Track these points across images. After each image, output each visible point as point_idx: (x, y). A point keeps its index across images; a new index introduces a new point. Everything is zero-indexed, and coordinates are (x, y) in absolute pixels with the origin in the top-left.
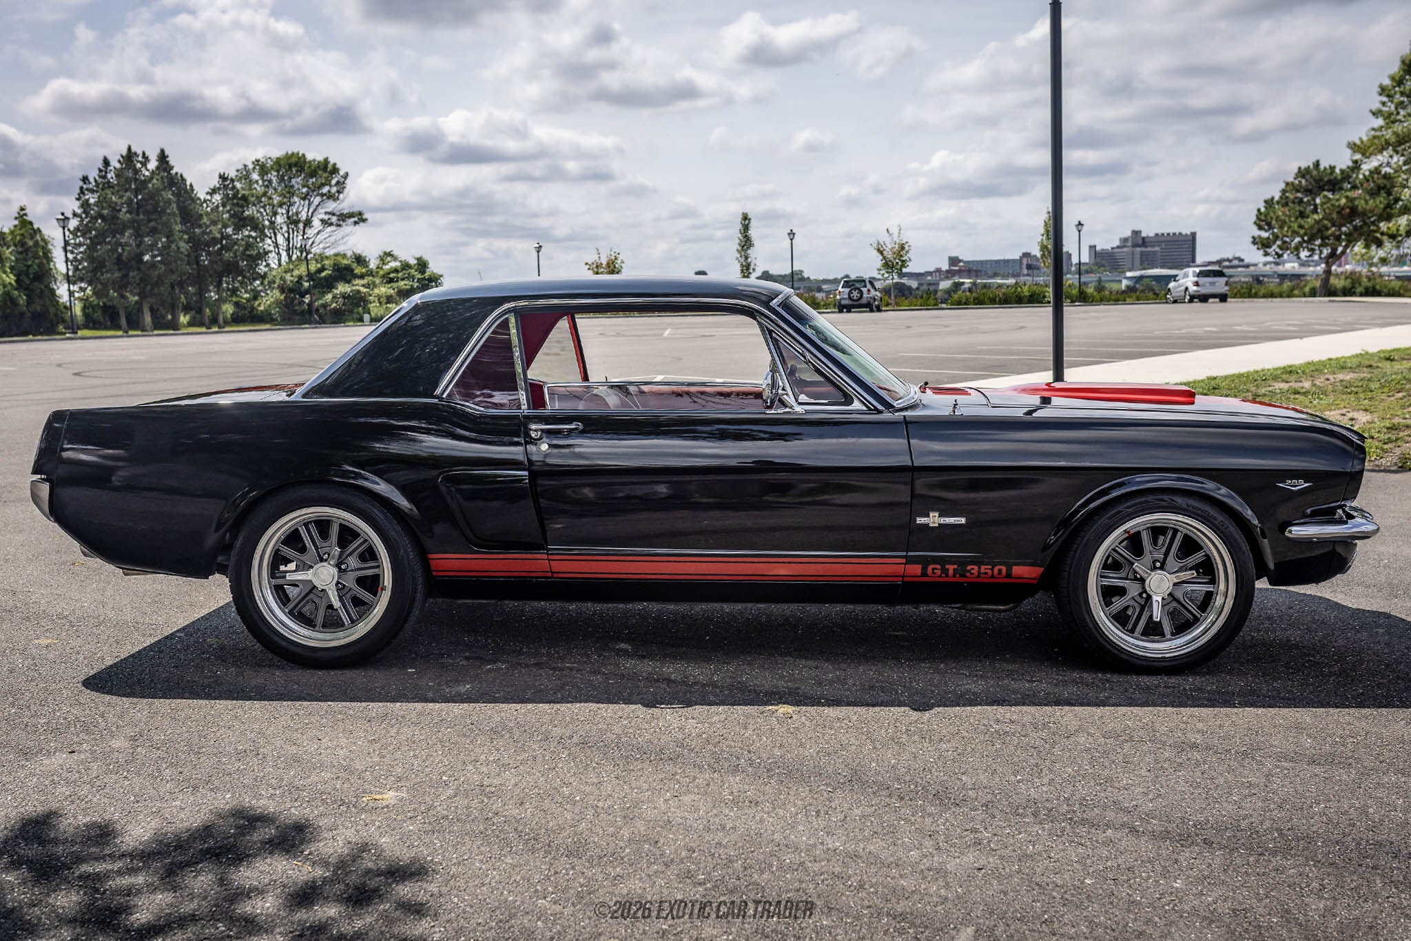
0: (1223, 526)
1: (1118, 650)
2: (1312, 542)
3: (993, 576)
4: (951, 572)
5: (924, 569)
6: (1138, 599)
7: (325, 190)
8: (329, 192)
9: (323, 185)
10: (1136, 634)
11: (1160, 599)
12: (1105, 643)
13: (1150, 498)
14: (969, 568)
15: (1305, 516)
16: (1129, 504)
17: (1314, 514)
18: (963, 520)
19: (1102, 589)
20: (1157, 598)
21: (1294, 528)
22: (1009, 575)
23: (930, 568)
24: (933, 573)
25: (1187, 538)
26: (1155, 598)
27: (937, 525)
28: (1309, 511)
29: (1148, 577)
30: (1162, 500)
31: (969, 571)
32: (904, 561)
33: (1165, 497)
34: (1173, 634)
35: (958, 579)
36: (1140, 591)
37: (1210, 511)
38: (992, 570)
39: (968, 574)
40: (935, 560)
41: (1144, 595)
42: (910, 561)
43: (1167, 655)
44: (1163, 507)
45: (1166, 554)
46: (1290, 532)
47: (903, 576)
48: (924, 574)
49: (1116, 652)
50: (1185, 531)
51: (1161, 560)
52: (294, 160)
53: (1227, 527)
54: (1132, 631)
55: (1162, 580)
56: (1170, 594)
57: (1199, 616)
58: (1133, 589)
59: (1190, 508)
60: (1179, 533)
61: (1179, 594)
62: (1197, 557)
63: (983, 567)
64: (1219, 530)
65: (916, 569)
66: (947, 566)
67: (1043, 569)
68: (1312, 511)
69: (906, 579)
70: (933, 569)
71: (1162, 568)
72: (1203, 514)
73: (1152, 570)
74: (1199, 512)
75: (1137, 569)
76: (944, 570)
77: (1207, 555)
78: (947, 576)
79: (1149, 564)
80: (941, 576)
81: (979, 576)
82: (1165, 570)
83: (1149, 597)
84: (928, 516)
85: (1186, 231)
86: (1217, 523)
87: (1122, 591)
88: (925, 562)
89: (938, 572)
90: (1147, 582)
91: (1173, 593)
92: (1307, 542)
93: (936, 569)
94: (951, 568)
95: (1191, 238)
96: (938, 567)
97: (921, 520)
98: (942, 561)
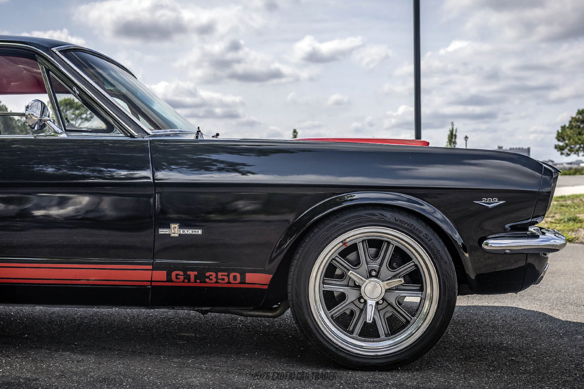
0: (427, 238)
1: (337, 348)
2: (505, 253)
3: (229, 283)
4: (192, 279)
5: (169, 275)
6: (357, 302)
7: (84, 116)
8: (86, 117)
9: (83, 114)
10: (354, 335)
11: (374, 303)
12: (325, 343)
13: (362, 213)
14: (208, 274)
15: (505, 230)
16: (344, 218)
17: (513, 228)
18: (200, 232)
19: (324, 294)
20: (371, 303)
21: (490, 241)
22: (243, 282)
23: (174, 274)
24: (177, 278)
25: (397, 250)
26: (369, 302)
27: (177, 235)
28: (507, 226)
29: (363, 284)
30: (374, 215)
31: (208, 277)
32: (150, 267)
33: (376, 212)
34: (386, 335)
35: (198, 284)
36: (358, 296)
37: (415, 225)
38: (228, 276)
39: (207, 280)
40: (177, 267)
41: (362, 301)
42: (157, 267)
43: (379, 354)
44: (373, 221)
45: (381, 265)
46: (487, 244)
47: (151, 281)
48: (169, 280)
49: (334, 350)
50: (396, 244)
51: (377, 270)
52: (68, 102)
53: (431, 240)
54: (352, 332)
55: (375, 287)
56: (383, 299)
57: (409, 319)
58: (351, 295)
59: (398, 222)
60: (391, 246)
61: (392, 300)
62: (408, 267)
63: (220, 274)
64: (422, 240)
65: (161, 275)
66: (188, 273)
67: (272, 275)
68: (510, 227)
69: (154, 284)
70: (177, 275)
71: (376, 277)
72: (409, 227)
73: (367, 278)
74: (406, 226)
75: (352, 276)
76: (188, 278)
77: (416, 265)
78: (189, 281)
79: (366, 274)
80: (183, 282)
81: (217, 282)
82: (379, 279)
83: (365, 302)
84: (169, 227)
85: (525, 147)
86: (421, 235)
87: (343, 297)
88: (169, 269)
89: (182, 278)
90: (362, 289)
91: (387, 298)
92: (500, 254)
93: (179, 275)
94: (192, 274)
95: (528, 150)
96: (181, 273)
97: (162, 231)
98: (185, 268)
